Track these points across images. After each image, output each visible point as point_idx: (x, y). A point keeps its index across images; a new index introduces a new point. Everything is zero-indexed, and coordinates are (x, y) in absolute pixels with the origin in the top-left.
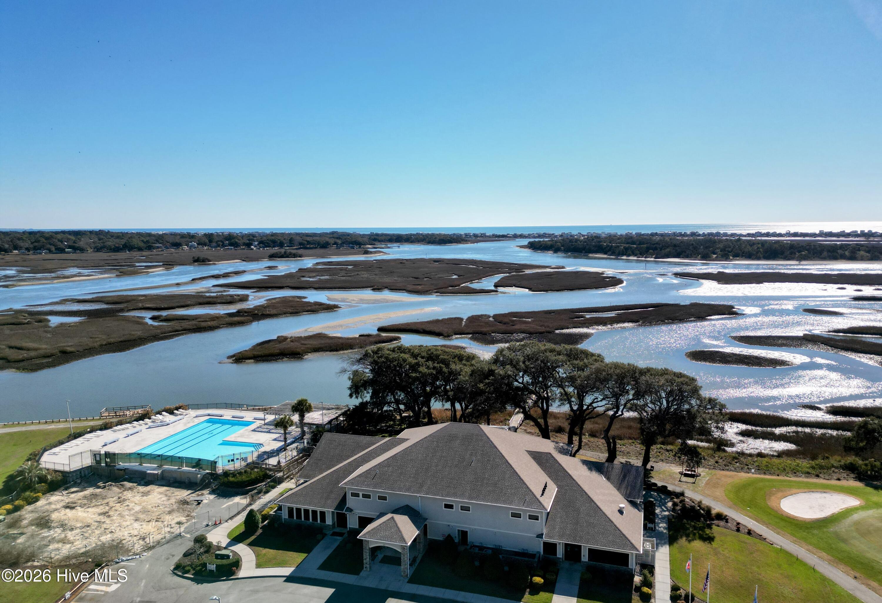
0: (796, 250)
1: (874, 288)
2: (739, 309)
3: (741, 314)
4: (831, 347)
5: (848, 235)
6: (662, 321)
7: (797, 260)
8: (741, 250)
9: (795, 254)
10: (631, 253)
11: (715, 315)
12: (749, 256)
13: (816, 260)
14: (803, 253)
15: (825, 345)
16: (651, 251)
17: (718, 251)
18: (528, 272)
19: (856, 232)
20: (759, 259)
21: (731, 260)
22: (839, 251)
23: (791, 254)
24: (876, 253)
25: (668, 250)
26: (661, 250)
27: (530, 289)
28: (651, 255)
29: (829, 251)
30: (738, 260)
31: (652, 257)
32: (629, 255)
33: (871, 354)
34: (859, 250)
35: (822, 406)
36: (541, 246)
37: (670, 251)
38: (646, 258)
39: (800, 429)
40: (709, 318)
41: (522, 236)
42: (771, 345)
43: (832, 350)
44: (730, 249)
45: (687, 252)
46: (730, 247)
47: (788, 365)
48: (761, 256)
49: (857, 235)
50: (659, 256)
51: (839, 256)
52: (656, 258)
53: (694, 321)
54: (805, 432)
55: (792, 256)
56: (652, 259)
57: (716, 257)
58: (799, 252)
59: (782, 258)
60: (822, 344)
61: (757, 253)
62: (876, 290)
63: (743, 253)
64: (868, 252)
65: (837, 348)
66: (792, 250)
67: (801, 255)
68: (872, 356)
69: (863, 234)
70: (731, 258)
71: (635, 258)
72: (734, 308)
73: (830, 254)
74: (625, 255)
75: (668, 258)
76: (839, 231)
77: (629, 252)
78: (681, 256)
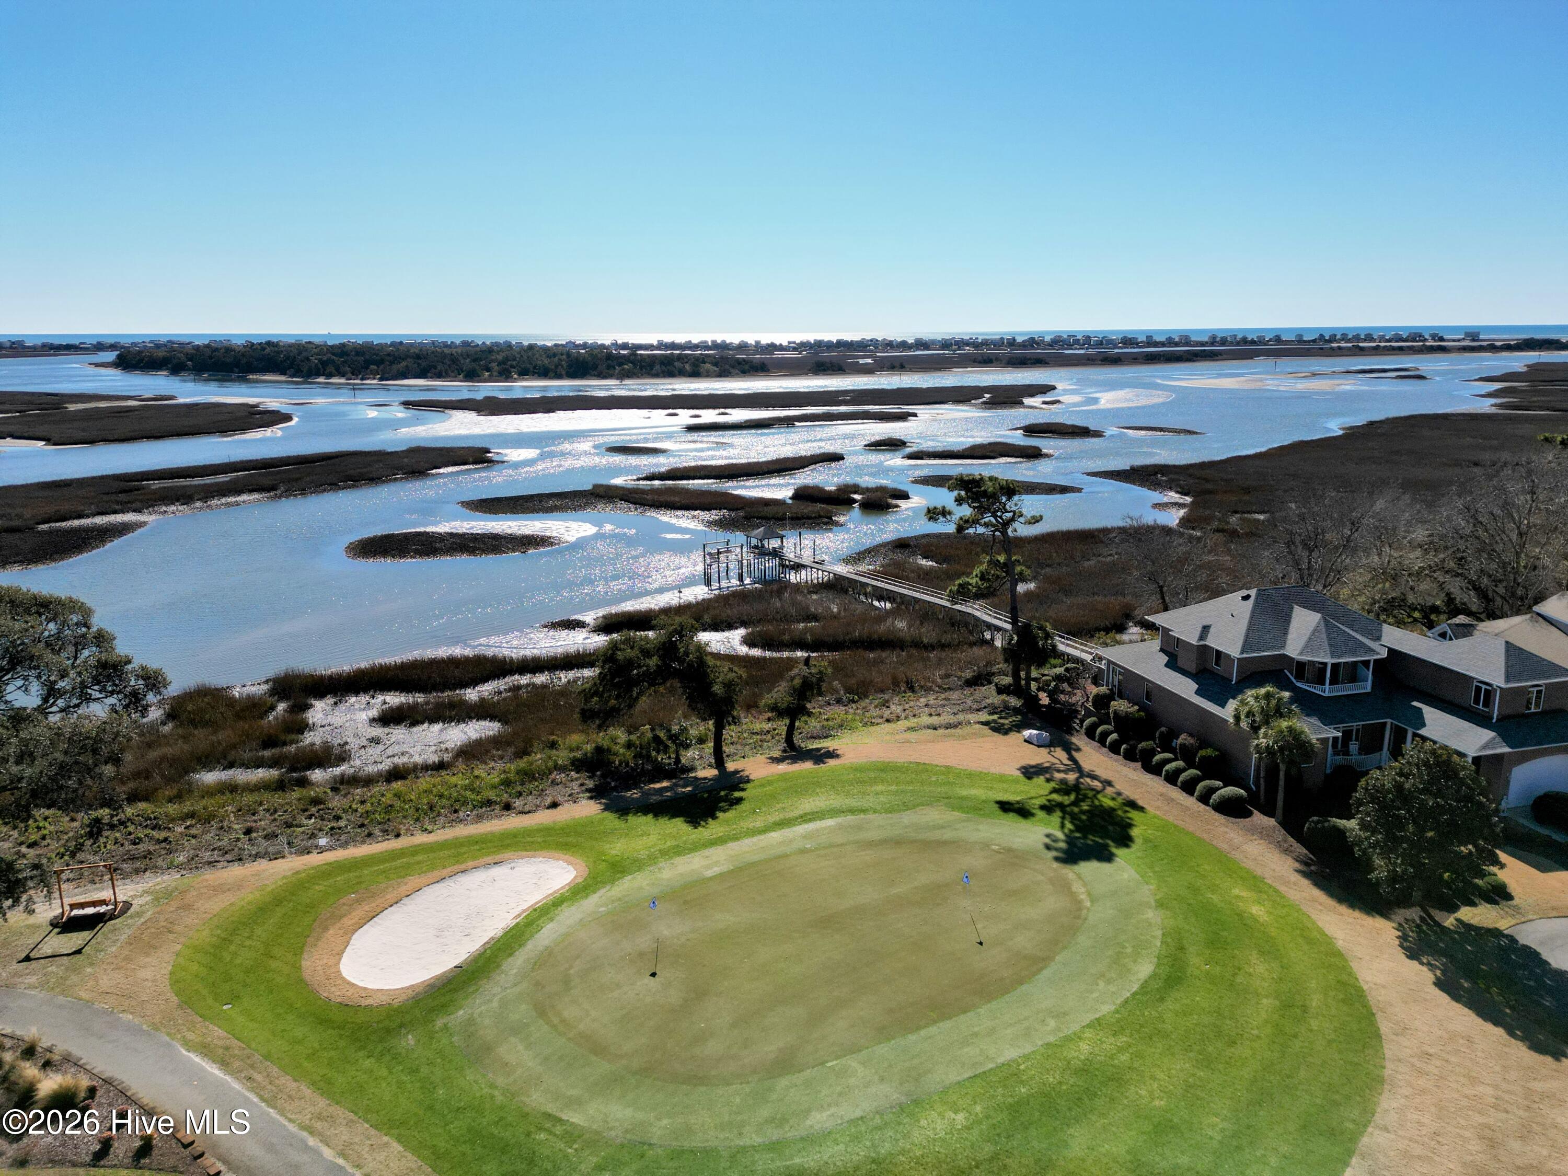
0: (615, 363)
1: (717, 411)
2: (498, 453)
3: (498, 462)
4: (635, 503)
5: (696, 347)
6: (331, 484)
7: (617, 379)
8: (531, 364)
9: (615, 368)
10: (334, 371)
11: (447, 466)
12: (545, 373)
13: (644, 378)
14: (626, 366)
15: (625, 501)
16: (373, 367)
17: (494, 365)
18: (72, 407)
19: (706, 342)
20: (559, 377)
21: (515, 380)
22: (676, 364)
23: (609, 367)
24: (727, 367)
25: (404, 364)
26: (392, 363)
27: (48, 440)
28: (373, 375)
29: (662, 363)
30: (526, 380)
31: (374, 379)
32: (330, 376)
33: (696, 510)
34: (704, 362)
35: (589, 618)
36: (141, 360)
37: (407, 366)
38: (362, 379)
39: (524, 680)
40: (434, 471)
41: (113, 347)
42: (532, 512)
43: (636, 509)
44: (514, 363)
45: (439, 368)
46: (514, 360)
47: (552, 544)
48: (564, 373)
49: (707, 347)
50: (387, 375)
51: (677, 372)
52: (381, 379)
53: (402, 479)
54: (534, 685)
55: (611, 372)
56: (375, 382)
57: (490, 376)
58: (621, 364)
59: (594, 376)
60: (621, 500)
61: (556, 367)
62: (720, 414)
63: (534, 368)
64: (716, 364)
65: (644, 505)
66: (610, 362)
67: (623, 369)
68: (696, 513)
69: (715, 346)
70: (515, 376)
71: (343, 381)
72: (490, 452)
73: (663, 368)
74: (323, 375)
75: (406, 378)
76: (683, 342)
77: (331, 369)
78: (429, 375)
